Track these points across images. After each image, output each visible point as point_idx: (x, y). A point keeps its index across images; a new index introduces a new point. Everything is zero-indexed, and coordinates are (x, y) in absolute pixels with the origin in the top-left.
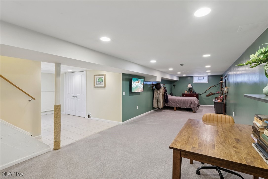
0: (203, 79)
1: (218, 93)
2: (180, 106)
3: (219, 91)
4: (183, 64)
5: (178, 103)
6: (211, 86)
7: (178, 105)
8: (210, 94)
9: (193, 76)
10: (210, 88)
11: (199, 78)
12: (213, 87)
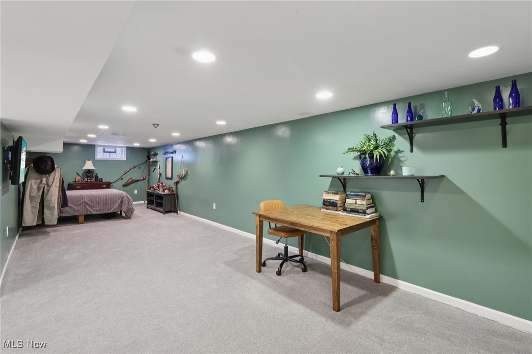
0: (115, 152)
1: (144, 179)
2: (95, 211)
3: (145, 175)
4: (158, 125)
5: (89, 205)
6: (131, 166)
7: (89, 208)
8: (129, 181)
9: (95, 145)
10: (130, 170)
11: (106, 150)
12: (134, 167)
